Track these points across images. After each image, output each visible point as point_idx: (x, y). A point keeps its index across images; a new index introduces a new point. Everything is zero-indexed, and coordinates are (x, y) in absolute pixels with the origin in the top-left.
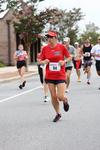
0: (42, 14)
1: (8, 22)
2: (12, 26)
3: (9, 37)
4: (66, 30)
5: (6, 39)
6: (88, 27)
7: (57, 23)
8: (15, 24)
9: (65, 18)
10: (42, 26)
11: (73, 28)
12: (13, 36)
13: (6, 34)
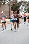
0: (19, 2)
1: (9, 5)
2: (10, 6)
3: (9, 10)
4: (27, 7)
7: (24, 5)
8: (11, 6)
9: (27, 3)
10: (20, 6)
13: (9, 9)
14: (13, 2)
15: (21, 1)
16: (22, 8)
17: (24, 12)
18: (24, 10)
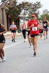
1: (2, 9)
3: (3, 17)
5: (1, 18)
6: (44, 11)
7: (28, 10)
8: (6, 10)
9: (32, 7)
11: (37, 12)
14: (9, 4)
15: (23, 3)
16: (25, 14)
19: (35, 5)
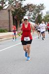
0: (25, 7)
1: (9, 11)
3: (9, 18)
4: (37, 15)
6: (47, 13)
7: (32, 11)
8: (12, 12)
10: (25, 12)
11: (40, 13)
12: (11, 17)
14: (15, 6)
15: (28, 5)
16: (29, 15)
17: (31, 21)
18: (32, 18)
19: (39, 7)
